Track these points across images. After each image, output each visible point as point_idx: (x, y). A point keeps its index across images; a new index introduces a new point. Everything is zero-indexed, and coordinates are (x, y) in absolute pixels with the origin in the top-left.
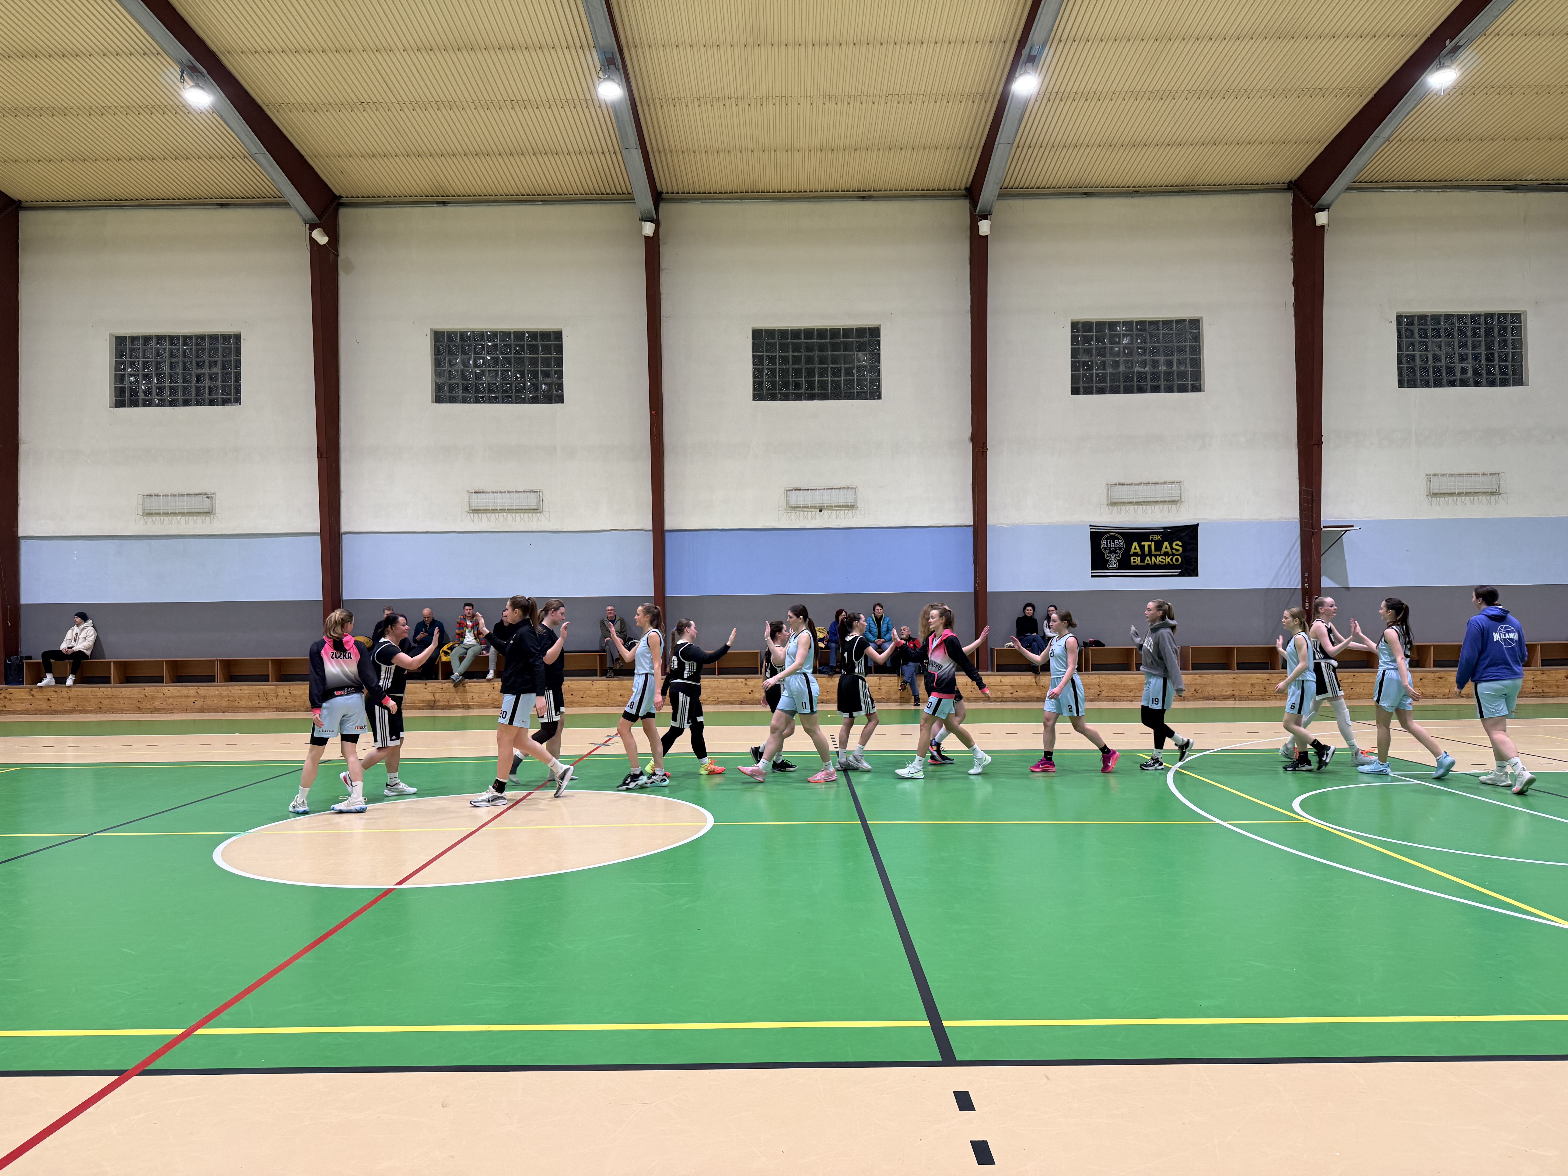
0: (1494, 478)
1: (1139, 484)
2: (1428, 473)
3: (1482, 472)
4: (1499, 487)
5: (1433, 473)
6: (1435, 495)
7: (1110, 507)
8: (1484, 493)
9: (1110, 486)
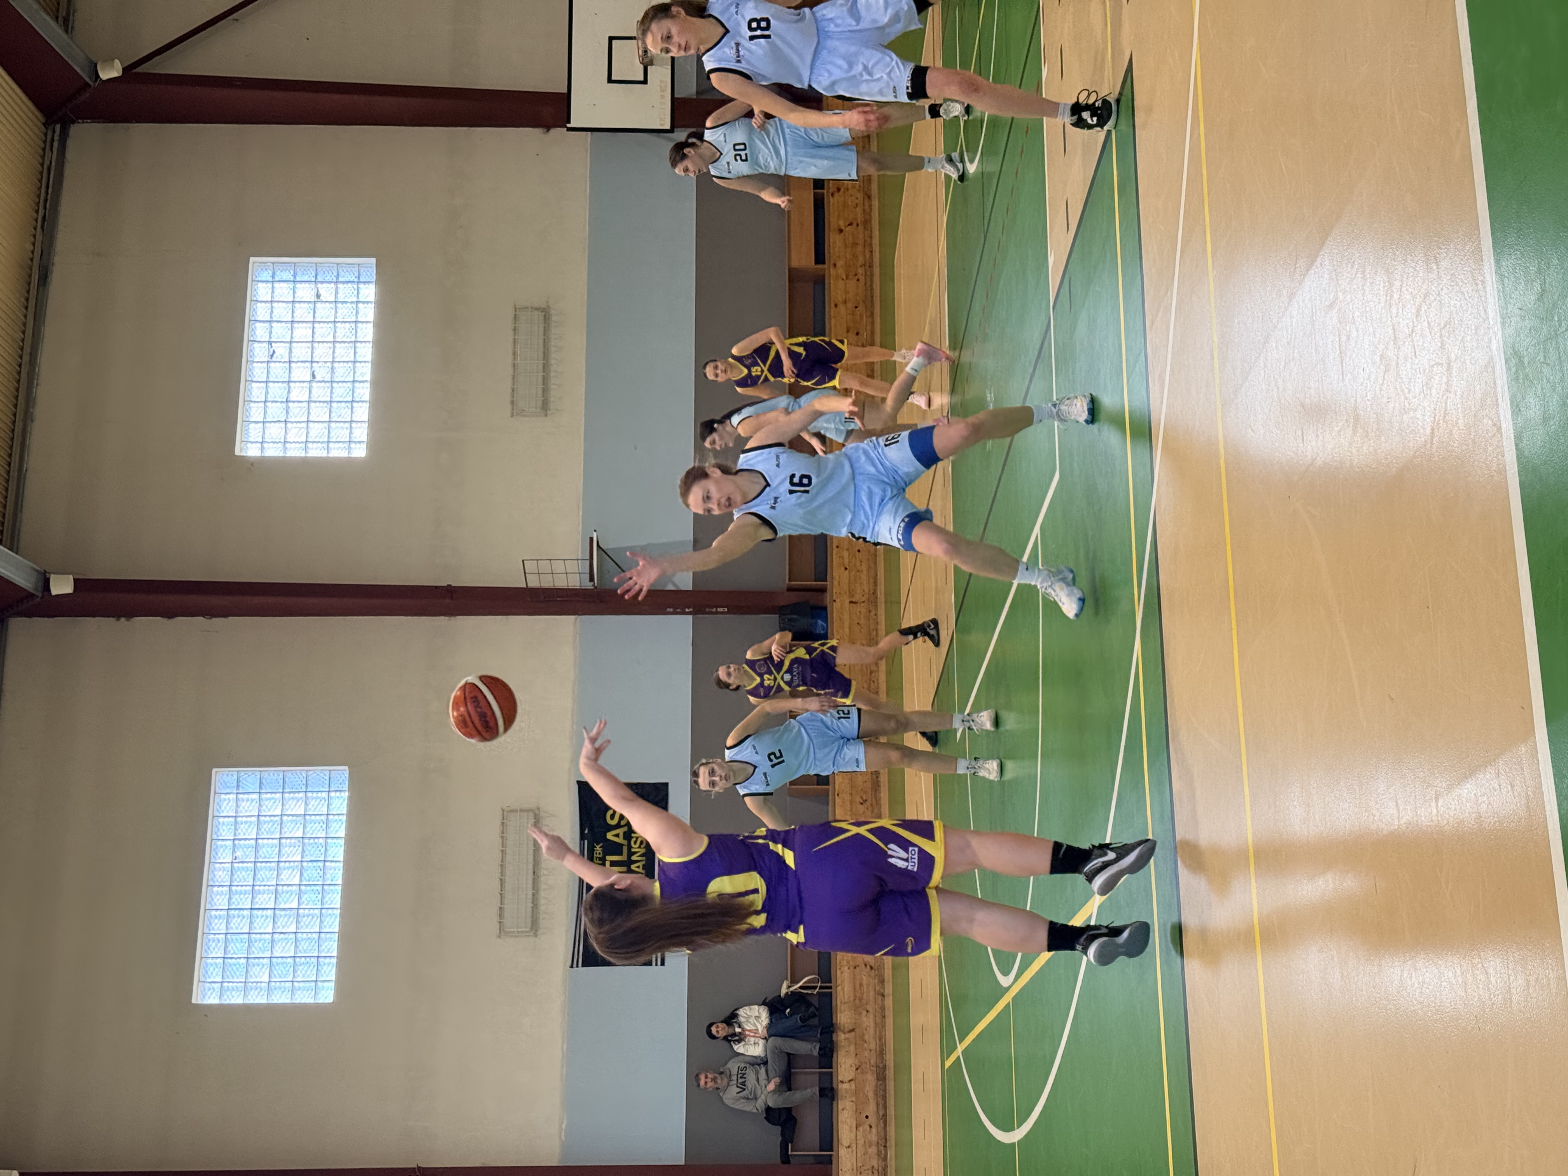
0: (522, 315)
1: (502, 882)
2: (509, 414)
3: (511, 333)
4: (537, 309)
5: (509, 406)
6: (545, 406)
7: (540, 932)
8: (546, 330)
9: (502, 931)
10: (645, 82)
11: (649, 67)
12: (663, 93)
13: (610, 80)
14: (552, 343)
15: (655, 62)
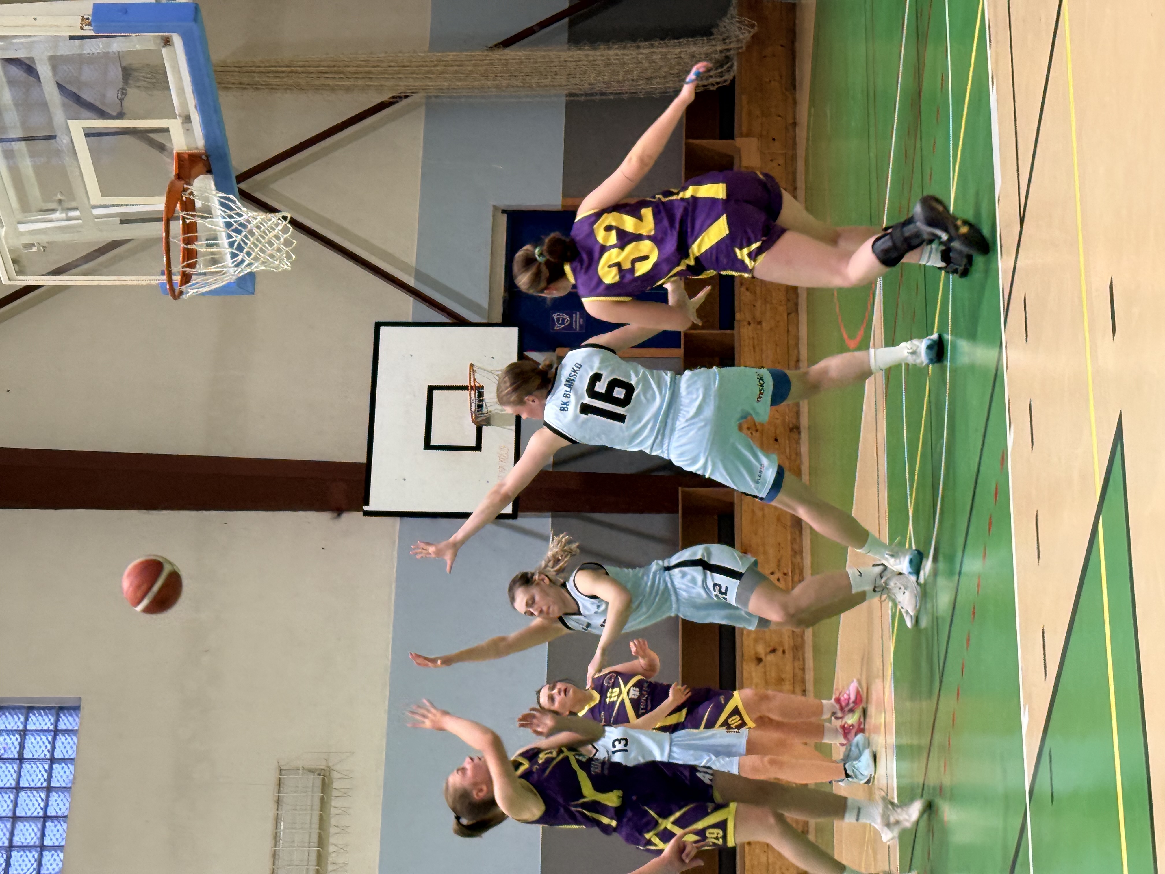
0: (290, 781)
3: (273, 806)
4: (312, 771)
8: (324, 803)
10: (478, 447)
11: (484, 428)
12: (502, 464)
13: (428, 446)
14: (333, 821)
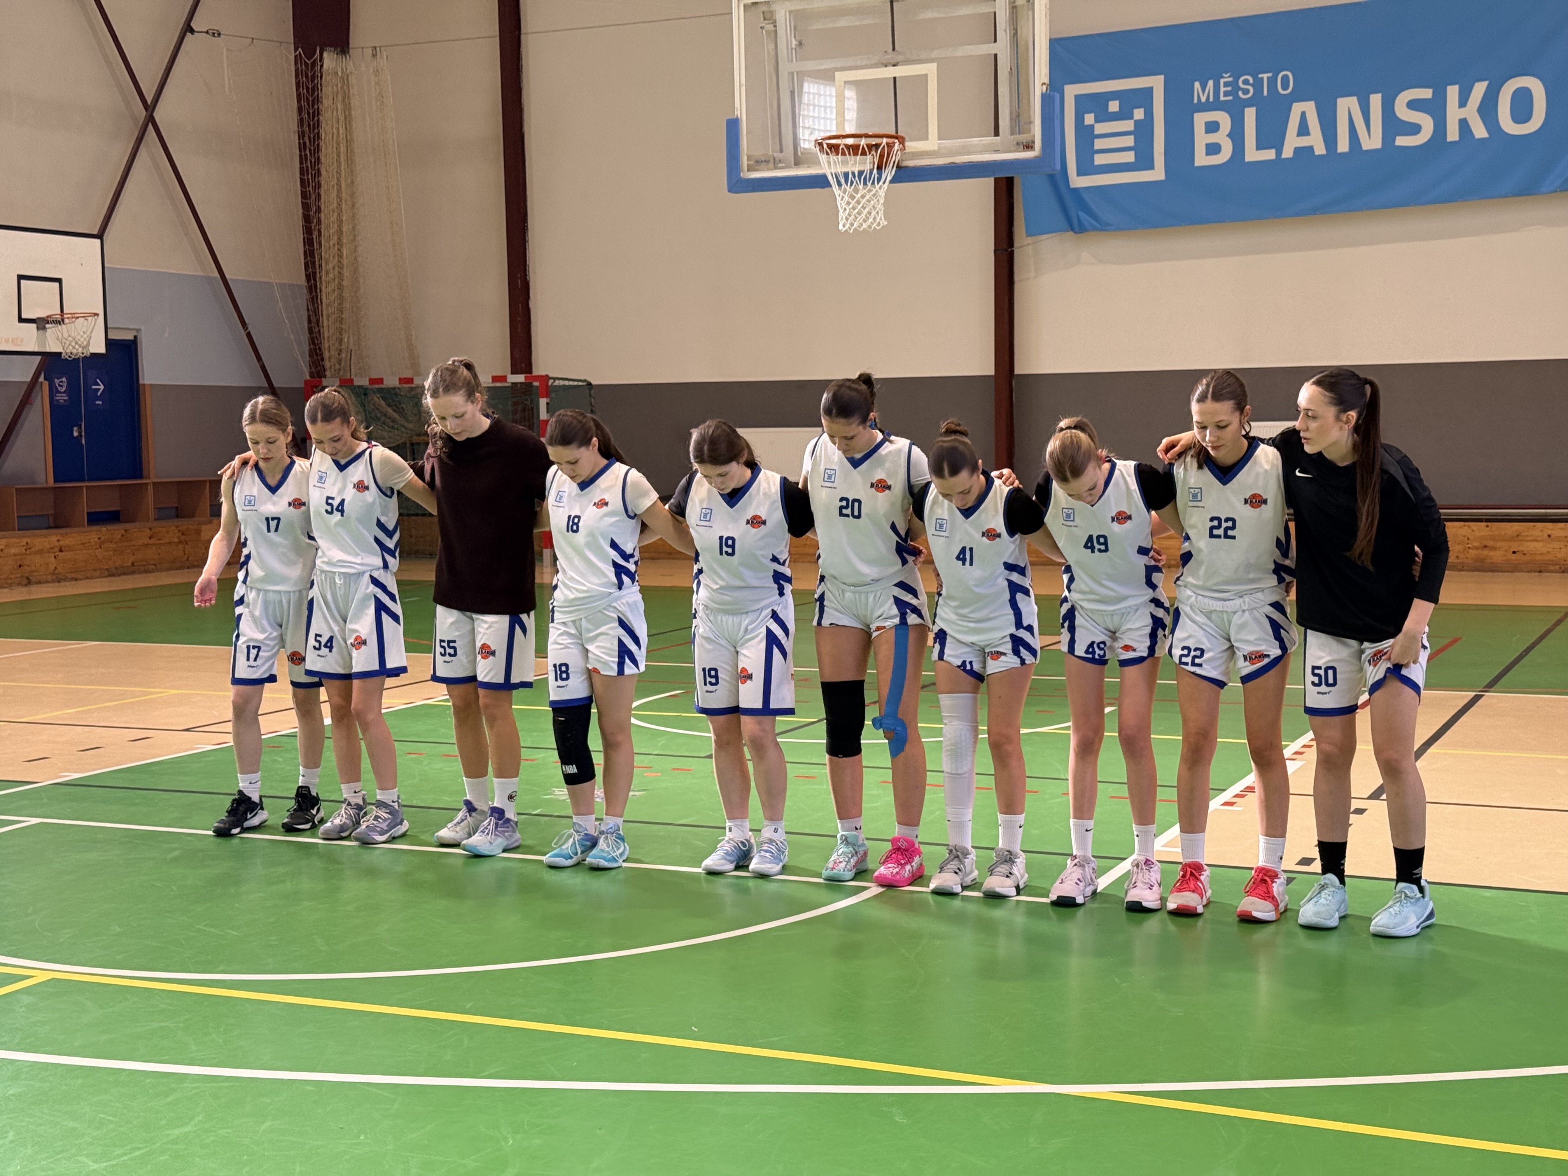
10: (21, 320)
11: (34, 326)
12: (10, 340)
13: (20, 277)
15: (41, 332)
